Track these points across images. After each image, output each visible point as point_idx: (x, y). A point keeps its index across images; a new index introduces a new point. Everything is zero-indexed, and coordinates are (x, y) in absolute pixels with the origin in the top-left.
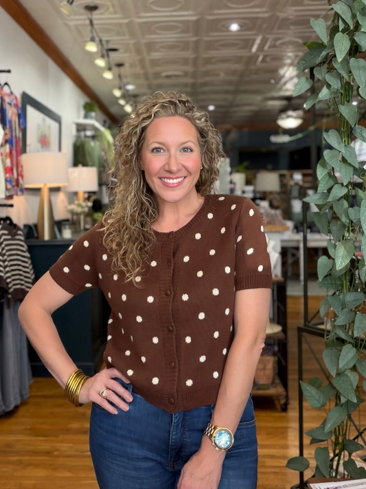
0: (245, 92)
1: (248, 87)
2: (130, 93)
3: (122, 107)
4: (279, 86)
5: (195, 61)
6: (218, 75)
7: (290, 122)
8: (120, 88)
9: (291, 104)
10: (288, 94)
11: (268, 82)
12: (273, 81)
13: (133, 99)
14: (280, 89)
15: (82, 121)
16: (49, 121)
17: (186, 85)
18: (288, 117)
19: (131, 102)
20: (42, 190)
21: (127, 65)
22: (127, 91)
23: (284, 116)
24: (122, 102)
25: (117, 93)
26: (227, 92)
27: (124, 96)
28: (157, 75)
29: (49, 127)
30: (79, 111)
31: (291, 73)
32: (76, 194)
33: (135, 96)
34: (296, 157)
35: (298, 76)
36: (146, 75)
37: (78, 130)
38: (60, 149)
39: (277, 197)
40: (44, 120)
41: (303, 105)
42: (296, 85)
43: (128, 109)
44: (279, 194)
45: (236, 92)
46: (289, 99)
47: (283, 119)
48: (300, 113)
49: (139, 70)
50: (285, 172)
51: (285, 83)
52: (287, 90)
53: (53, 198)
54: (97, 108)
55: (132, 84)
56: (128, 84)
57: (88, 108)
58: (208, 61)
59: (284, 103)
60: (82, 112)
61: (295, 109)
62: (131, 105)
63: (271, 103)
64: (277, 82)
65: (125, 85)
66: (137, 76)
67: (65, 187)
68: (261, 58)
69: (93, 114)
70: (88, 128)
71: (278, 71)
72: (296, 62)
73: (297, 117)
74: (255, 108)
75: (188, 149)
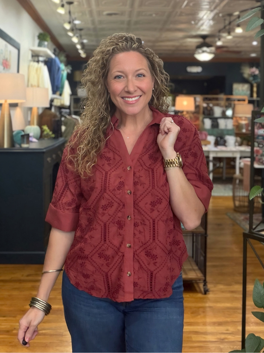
0: (169, 30)
1: (172, 26)
2: (77, 27)
3: (70, 37)
4: (197, 26)
6: (151, 15)
7: (205, 56)
8: (70, 23)
9: (205, 41)
10: (204, 33)
11: (189, 22)
12: (193, 22)
13: (78, 32)
14: (199, 29)
15: (36, 48)
16: (10, 48)
17: (122, 22)
18: (203, 52)
19: (78, 35)
20: (3, 106)
21: (76, 3)
22: (75, 25)
23: (200, 51)
24: (70, 34)
25: (67, 26)
27: (72, 30)
28: (100, 13)
29: (10, 52)
30: (34, 40)
31: (208, 16)
32: (31, 109)
33: (81, 30)
34: (205, 84)
35: (213, 19)
36: (91, 12)
37: (33, 56)
38: (18, 71)
39: (192, 115)
40: (6, 46)
41: (216, 42)
42: (211, 27)
43: (75, 40)
44: (194, 113)
45: (161, 30)
46: (204, 37)
47: (199, 53)
48: (213, 49)
49: (85, 8)
51: (202, 25)
52: (203, 30)
53: (12, 112)
54: (48, 39)
55: (79, 20)
56: (76, 19)
57: (41, 38)
59: (200, 40)
60: (37, 41)
61: (208, 46)
62: (77, 37)
63: (189, 40)
64: (196, 24)
65: (73, 20)
66: (83, 13)
67: (22, 103)
68: (185, 3)
69: (46, 43)
70: (41, 54)
71: (198, 14)
72: (213, 8)
73: (210, 53)
74: (176, 44)
75: (141, 75)
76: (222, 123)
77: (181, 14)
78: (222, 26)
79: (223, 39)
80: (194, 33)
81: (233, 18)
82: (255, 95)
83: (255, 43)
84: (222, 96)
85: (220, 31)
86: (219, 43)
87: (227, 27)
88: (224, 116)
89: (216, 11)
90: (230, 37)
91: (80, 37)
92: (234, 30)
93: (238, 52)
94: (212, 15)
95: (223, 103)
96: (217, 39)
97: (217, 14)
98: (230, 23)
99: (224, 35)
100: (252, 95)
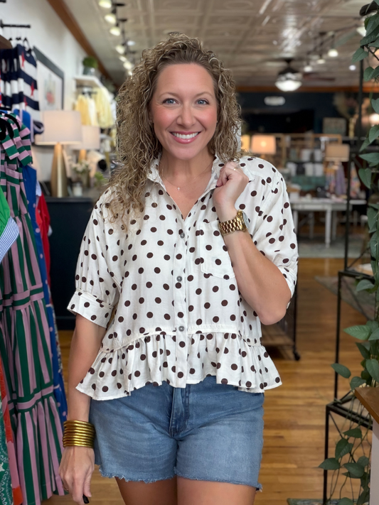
0: (245, 52)
1: (249, 48)
2: (131, 49)
3: (123, 63)
4: (280, 48)
5: (201, 20)
6: (222, 34)
7: (289, 85)
8: (123, 45)
9: (290, 66)
10: (288, 55)
11: (270, 43)
12: (275, 43)
13: (132, 56)
14: (282, 50)
15: (81, 77)
16: (55, 78)
18: (287, 79)
19: (131, 59)
21: (130, 21)
22: (129, 47)
23: (283, 78)
24: (123, 59)
25: (121, 50)
26: (227, 52)
27: (125, 54)
28: (159, 32)
29: (54, 83)
30: (77, 66)
31: (294, 36)
33: (134, 52)
34: (288, 120)
35: (301, 39)
36: (148, 33)
37: (77, 86)
38: (62, 106)
39: (272, 159)
40: (50, 76)
41: (303, 66)
42: (298, 48)
43: (128, 66)
44: (274, 156)
45: (234, 52)
46: (288, 60)
47: (282, 81)
48: (299, 76)
49: (142, 26)
50: (280, 135)
51: (287, 45)
52: (288, 52)
54: (96, 64)
55: (133, 40)
56: (129, 39)
57: (87, 63)
58: (214, 20)
59: (284, 64)
60: (81, 68)
61: (294, 71)
62: (131, 62)
63: (270, 64)
64: (279, 44)
65: (127, 41)
66: (138, 32)
68: (267, 19)
69: (93, 70)
70: (86, 84)
71: (282, 32)
72: (301, 25)
73: (296, 80)
74: (253, 69)
75: (203, 101)
76: (309, 169)
77: (261, 33)
78: (311, 47)
79: (312, 63)
80: (276, 56)
81: (325, 38)
82: (351, 134)
83: (353, 68)
84: (309, 135)
85: (309, 53)
86: (308, 69)
87: (318, 49)
88: (312, 160)
89: (304, 29)
90: (321, 62)
91: (133, 62)
92: (326, 52)
93: (332, 79)
94: (298, 34)
95: (310, 143)
96: (305, 63)
97: (306, 33)
98: (322, 44)
99: (315, 57)
100: (347, 134)
